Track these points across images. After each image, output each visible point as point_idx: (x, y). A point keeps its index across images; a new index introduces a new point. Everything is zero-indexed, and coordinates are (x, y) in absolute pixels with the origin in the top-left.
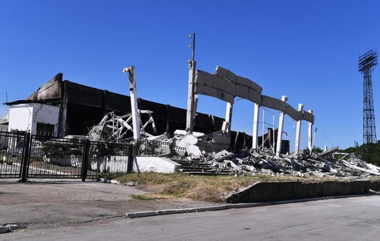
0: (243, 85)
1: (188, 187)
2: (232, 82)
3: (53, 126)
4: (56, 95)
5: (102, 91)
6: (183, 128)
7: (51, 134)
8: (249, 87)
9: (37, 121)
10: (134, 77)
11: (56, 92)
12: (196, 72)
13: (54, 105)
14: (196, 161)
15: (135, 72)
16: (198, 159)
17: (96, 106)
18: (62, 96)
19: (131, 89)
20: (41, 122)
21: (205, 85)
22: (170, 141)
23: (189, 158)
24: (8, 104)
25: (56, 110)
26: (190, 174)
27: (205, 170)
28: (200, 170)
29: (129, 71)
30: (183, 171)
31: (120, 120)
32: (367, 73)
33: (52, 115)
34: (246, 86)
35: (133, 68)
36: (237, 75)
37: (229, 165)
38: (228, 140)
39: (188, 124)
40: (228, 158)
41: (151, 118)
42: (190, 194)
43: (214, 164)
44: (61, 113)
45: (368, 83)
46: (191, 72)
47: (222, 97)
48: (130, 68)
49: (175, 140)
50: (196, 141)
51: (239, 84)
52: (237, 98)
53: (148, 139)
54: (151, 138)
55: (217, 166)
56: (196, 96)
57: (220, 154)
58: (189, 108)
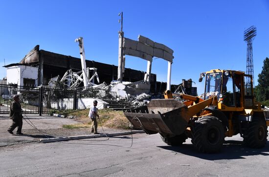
0: (159, 49)
1: (108, 119)
2: (151, 46)
3: (35, 80)
4: (36, 60)
5: (67, 57)
6: (116, 79)
7: (33, 86)
8: (163, 50)
9: (23, 77)
10: (83, 45)
11: (35, 58)
12: (124, 40)
13: (35, 66)
14: (122, 101)
15: (83, 41)
16: (124, 100)
17: (64, 67)
18: (40, 60)
19: (81, 53)
20: (26, 78)
21: (130, 48)
22: (107, 88)
23: (118, 99)
24: (5, 67)
25: (36, 70)
26: (114, 110)
27: (127, 107)
28: (123, 107)
29: (79, 41)
30: (110, 108)
31: (75, 75)
32: (249, 41)
33: (33, 73)
34: (161, 49)
35: (82, 38)
36: (154, 41)
37: (146, 103)
38: (149, 87)
39: (119, 76)
40: (146, 98)
41: (96, 73)
42: (108, 123)
43: (135, 103)
44: (39, 72)
45: (250, 48)
46: (120, 39)
47: (143, 57)
48: (80, 39)
49: (110, 87)
50: (124, 87)
51: (156, 48)
52: (154, 57)
53: (93, 87)
54: (96, 86)
55: (137, 104)
56: (124, 57)
57: (140, 95)
58: (119, 65)
